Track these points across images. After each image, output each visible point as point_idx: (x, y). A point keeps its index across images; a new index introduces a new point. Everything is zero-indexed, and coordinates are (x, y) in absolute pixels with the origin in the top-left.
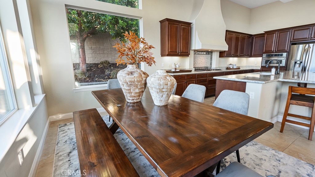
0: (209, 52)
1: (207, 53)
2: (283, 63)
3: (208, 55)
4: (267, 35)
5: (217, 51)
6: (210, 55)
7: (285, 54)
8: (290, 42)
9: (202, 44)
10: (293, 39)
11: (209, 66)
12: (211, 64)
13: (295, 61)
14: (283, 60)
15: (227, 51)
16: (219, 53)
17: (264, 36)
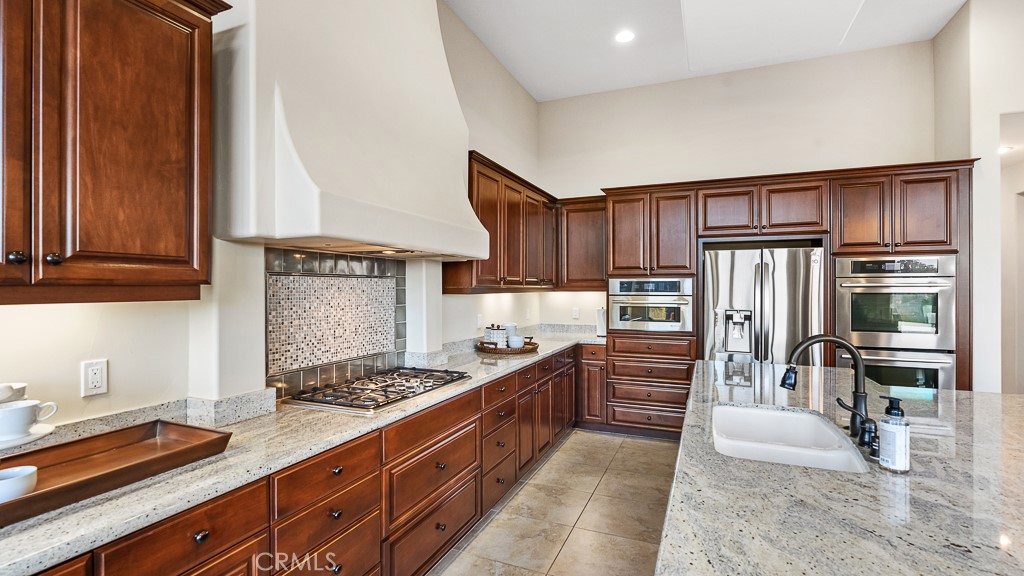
0: (389, 264)
1: (371, 270)
2: (684, 320)
3: (380, 281)
4: (616, 205)
5: (428, 257)
6: (391, 283)
7: (687, 285)
8: (698, 237)
9: (323, 196)
10: (706, 228)
11: (391, 348)
12: (400, 334)
13: (728, 313)
14: (682, 307)
15: (482, 261)
16: (438, 271)
17: (605, 209)
